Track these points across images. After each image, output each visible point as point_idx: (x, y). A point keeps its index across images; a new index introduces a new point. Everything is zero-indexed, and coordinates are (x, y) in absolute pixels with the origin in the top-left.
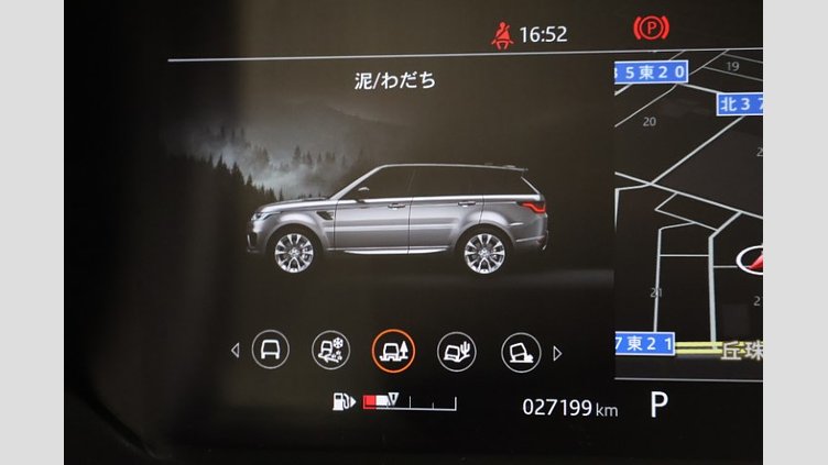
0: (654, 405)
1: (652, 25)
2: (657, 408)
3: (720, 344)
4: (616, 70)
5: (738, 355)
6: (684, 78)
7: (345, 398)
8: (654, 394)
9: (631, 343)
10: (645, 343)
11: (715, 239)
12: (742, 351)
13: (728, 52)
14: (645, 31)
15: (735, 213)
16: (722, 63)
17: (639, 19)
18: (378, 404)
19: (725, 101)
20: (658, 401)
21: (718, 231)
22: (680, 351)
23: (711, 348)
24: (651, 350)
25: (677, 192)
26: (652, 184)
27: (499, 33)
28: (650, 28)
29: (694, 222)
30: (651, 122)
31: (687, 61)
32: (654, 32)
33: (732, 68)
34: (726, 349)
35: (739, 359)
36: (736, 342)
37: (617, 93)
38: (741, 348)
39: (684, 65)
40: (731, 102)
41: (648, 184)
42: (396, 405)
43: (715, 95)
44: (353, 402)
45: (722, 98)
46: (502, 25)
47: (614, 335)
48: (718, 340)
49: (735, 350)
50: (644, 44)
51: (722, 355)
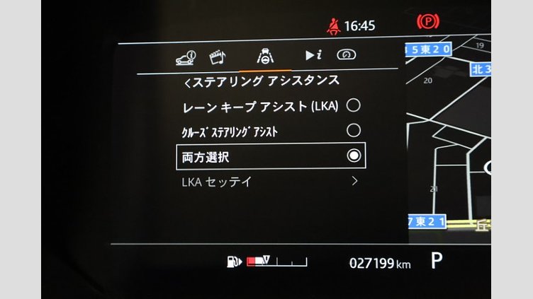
0: (434, 261)
1: (429, 20)
2: (436, 263)
3: (475, 221)
4: (406, 48)
5: (486, 228)
6: (449, 53)
7: (235, 259)
8: (434, 254)
9: (418, 222)
10: (427, 221)
11: (471, 155)
12: (489, 226)
13: (478, 37)
14: (424, 23)
15: (483, 138)
16: (473, 43)
17: (420, 16)
18: (256, 263)
19: (476, 68)
20: (436, 258)
21: (472, 150)
22: (449, 226)
23: (469, 224)
24: (431, 226)
25: (446, 125)
26: (431, 120)
27: (331, 24)
28: (427, 21)
29: (457, 144)
30: (429, 81)
31: (451, 42)
32: (430, 24)
33: (480, 47)
34: (479, 224)
35: (487, 230)
36: (484, 220)
37: (407, 63)
38: (488, 223)
39: (449, 44)
40: (480, 68)
41: (427, 120)
42: (268, 264)
43: (468, 63)
44: (240, 262)
45: (473, 65)
46: (333, 20)
47: (408, 216)
48: (473, 219)
49: (484, 225)
50: (423, 31)
51: (476, 228)
